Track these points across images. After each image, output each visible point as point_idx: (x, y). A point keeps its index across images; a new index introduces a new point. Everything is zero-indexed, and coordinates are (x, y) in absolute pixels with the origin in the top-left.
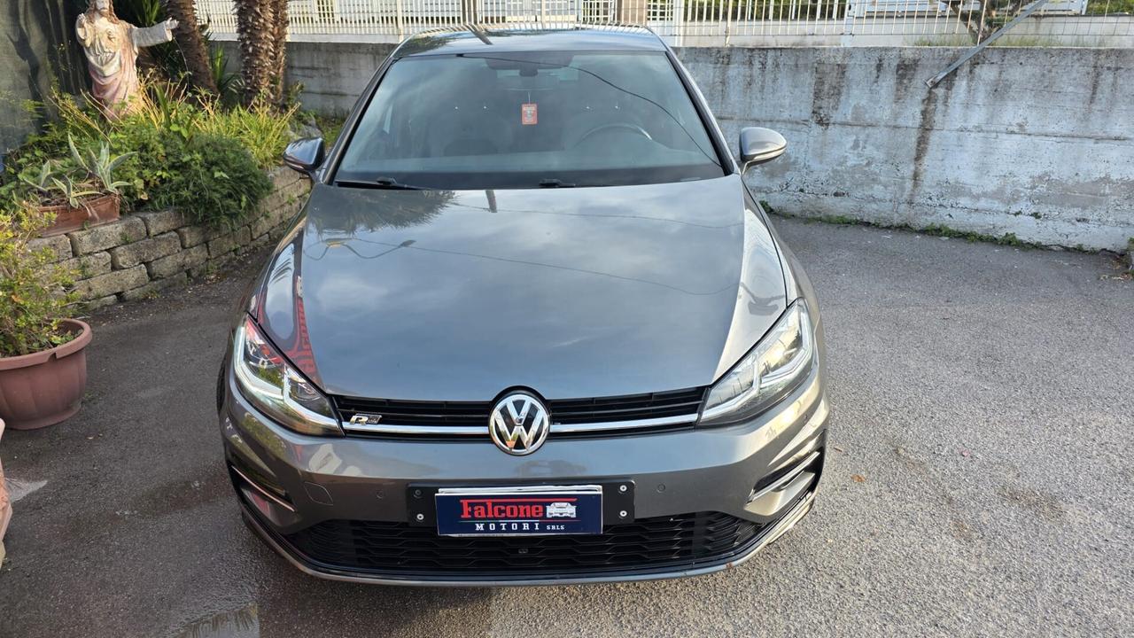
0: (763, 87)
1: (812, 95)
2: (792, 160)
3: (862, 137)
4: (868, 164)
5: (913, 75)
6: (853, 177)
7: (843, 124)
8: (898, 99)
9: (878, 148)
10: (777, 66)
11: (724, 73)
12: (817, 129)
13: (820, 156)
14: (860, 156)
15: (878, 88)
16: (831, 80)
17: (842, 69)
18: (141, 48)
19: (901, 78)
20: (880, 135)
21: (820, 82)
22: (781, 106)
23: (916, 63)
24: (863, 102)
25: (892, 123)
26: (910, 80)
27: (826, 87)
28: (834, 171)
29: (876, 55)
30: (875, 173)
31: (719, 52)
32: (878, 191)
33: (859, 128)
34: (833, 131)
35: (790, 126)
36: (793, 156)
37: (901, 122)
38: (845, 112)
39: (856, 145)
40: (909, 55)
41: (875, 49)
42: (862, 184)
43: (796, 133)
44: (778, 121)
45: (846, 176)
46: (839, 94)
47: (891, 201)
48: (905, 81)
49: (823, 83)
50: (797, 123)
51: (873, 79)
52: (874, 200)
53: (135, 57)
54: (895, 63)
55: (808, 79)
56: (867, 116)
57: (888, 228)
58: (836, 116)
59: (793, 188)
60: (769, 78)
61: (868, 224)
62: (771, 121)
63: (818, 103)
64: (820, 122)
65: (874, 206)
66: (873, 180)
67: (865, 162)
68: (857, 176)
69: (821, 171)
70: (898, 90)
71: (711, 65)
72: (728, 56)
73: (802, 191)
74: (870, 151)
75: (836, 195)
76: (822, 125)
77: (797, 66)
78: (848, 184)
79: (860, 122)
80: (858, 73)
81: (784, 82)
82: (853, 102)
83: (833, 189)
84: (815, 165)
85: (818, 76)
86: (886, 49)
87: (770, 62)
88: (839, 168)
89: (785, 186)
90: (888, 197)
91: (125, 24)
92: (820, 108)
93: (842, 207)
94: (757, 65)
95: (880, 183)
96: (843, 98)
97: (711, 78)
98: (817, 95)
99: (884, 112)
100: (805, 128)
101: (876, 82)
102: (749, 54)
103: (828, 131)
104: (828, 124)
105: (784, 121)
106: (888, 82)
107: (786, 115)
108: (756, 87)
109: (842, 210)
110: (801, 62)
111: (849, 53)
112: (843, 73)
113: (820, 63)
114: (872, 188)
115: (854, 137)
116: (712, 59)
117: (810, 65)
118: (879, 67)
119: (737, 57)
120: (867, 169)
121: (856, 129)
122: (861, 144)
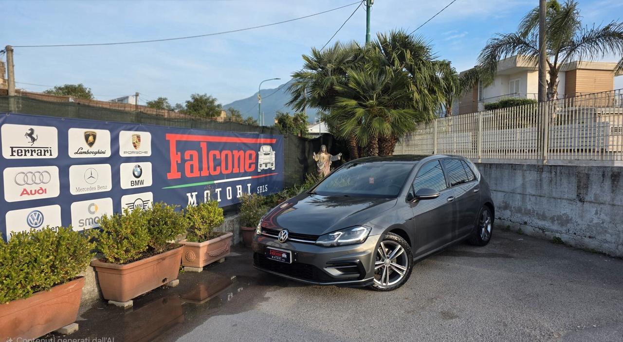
0: (556, 183)
1: (576, 188)
2: (570, 218)
3: (599, 209)
4: (603, 223)
5: (619, 180)
6: (596, 229)
7: (591, 202)
8: (613, 191)
9: (606, 215)
10: (561, 173)
11: (541, 176)
12: (579, 204)
13: (582, 217)
14: (599, 218)
15: (604, 186)
16: (583, 181)
17: (588, 176)
18: (332, 162)
19: (613, 181)
20: (607, 208)
21: (579, 182)
22: (564, 192)
23: (619, 173)
24: (598, 192)
25: (611, 203)
26: (618, 182)
27: (582, 184)
28: (588, 225)
29: (602, 170)
30: (606, 228)
31: (538, 166)
32: (608, 237)
33: (597, 204)
34: (586, 205)
35: (568, 201)
36: (570, 216)
37: (615, 202)
38: (590, 197)
39: (596, 213)
40: (616, 170)
41: (601, 167)
42: (600, 233)
43: (571, 205)
44: (563, 199)
45: (593, 228)
46: (587, 187)
47: (614, 243)
48: (615, 183)
49: (580, 182)
50: (571, 200)
51: (602, 181)
52: (607, 242)
53: (330, 164)
54: (610, 174)
55: (574, 180)
56: (600, 199)
57: (614, 257)
58: (587, 198)
59: (571, 232)
60: (558, 178)
61: (605, 254)
62: (560, 199)
63: (579, 191)
64: (580, 200)
65: (607, 245)
66: (605, 231)
67: (601, 222)
68: (598, 228)
69: (583, 224)
70: (613, 187)
71: (536, 173)
72: (542, 169)
73: (575, 234)
74: (603, 216)
75: (590, 237)
76: (581, 202)
77: (569, 173)
78: (595, 232)
79: (597, 202)
80: (595, 177)
81: (565, 181)
82: (594, 192)
83: (588, 234)
84: (580, 222)
85: (578, 178)
86: (605, 167)
87: (558, 171)
88: (590, 224)
89: (568, 231)
90: (613, 241)
91: (329, 155)
92: (580, 194)
93: (593, 244)
94: (553, 173)
95: (609, 233)
96: (589, 189)
97: (536, 178)
98: (578, 187)
99: (607, 197)
100: (575, 203)
101: (603, 182)
102: (550, 168)
103: (585, 205)
104: (584, 202)
105: (565, 199)
106: (608, 183)
107: (566, 197)
108: (553, 183)
109: (593, 246)
110: (571, 172)
111: (590, 168)
112: (588, 178)
113: (579, 173)
114: (605, 235)
115: (596, 209)
116: (536, 170)
117: (575, 174)
118: (603, 175)
119: (546, 169)
120: (602, 225)
121: (596, 205)
122: (599, 212)
